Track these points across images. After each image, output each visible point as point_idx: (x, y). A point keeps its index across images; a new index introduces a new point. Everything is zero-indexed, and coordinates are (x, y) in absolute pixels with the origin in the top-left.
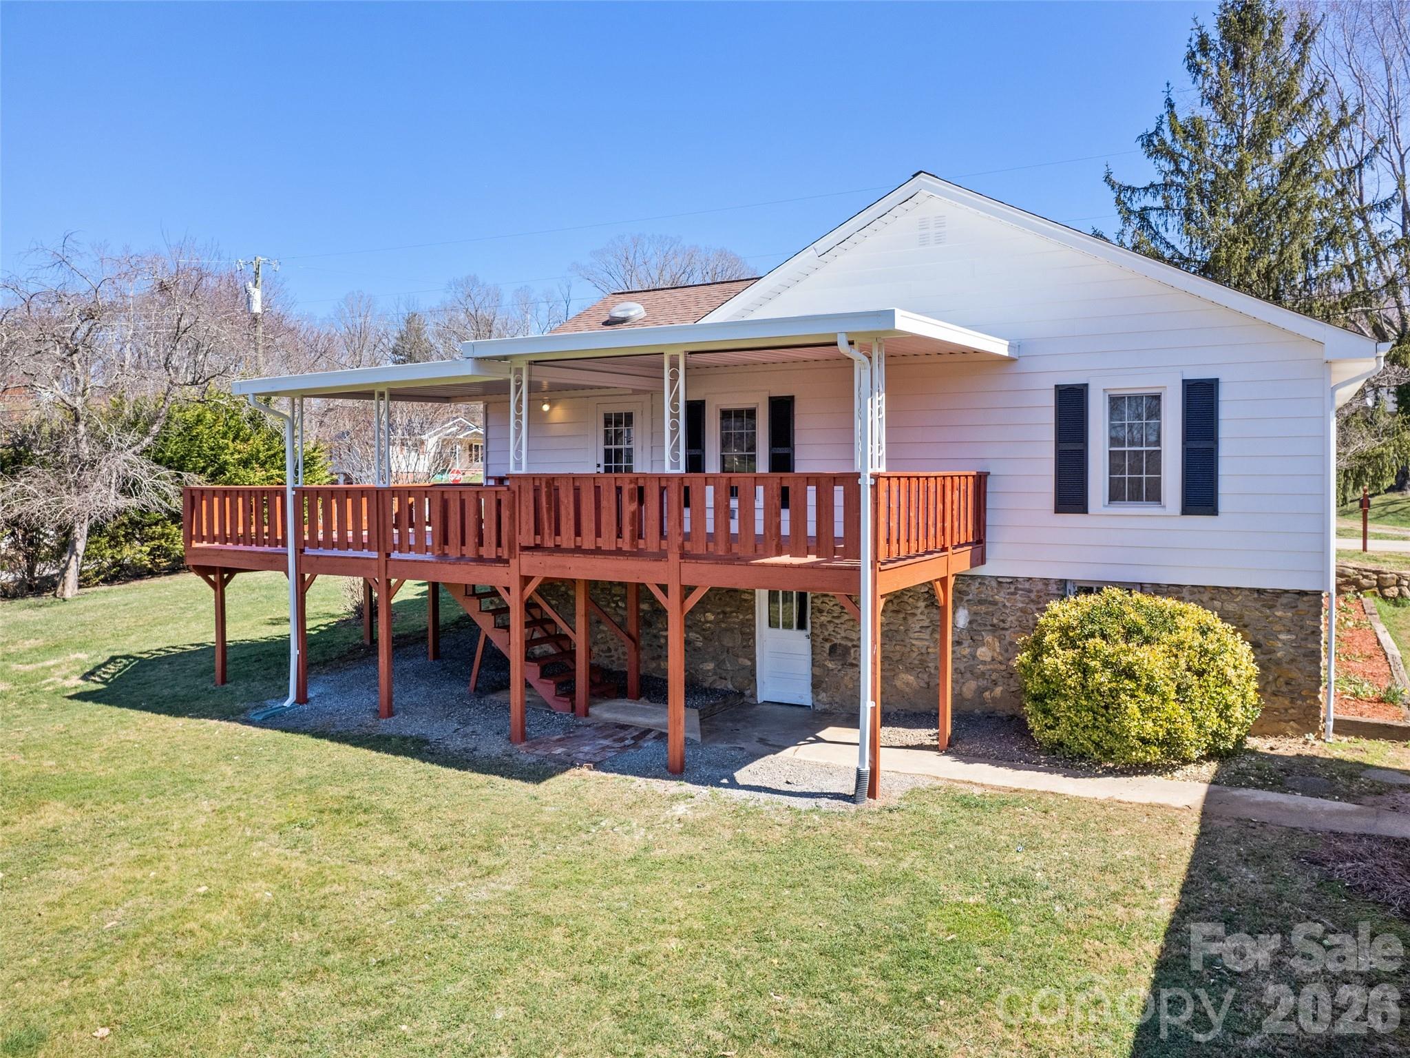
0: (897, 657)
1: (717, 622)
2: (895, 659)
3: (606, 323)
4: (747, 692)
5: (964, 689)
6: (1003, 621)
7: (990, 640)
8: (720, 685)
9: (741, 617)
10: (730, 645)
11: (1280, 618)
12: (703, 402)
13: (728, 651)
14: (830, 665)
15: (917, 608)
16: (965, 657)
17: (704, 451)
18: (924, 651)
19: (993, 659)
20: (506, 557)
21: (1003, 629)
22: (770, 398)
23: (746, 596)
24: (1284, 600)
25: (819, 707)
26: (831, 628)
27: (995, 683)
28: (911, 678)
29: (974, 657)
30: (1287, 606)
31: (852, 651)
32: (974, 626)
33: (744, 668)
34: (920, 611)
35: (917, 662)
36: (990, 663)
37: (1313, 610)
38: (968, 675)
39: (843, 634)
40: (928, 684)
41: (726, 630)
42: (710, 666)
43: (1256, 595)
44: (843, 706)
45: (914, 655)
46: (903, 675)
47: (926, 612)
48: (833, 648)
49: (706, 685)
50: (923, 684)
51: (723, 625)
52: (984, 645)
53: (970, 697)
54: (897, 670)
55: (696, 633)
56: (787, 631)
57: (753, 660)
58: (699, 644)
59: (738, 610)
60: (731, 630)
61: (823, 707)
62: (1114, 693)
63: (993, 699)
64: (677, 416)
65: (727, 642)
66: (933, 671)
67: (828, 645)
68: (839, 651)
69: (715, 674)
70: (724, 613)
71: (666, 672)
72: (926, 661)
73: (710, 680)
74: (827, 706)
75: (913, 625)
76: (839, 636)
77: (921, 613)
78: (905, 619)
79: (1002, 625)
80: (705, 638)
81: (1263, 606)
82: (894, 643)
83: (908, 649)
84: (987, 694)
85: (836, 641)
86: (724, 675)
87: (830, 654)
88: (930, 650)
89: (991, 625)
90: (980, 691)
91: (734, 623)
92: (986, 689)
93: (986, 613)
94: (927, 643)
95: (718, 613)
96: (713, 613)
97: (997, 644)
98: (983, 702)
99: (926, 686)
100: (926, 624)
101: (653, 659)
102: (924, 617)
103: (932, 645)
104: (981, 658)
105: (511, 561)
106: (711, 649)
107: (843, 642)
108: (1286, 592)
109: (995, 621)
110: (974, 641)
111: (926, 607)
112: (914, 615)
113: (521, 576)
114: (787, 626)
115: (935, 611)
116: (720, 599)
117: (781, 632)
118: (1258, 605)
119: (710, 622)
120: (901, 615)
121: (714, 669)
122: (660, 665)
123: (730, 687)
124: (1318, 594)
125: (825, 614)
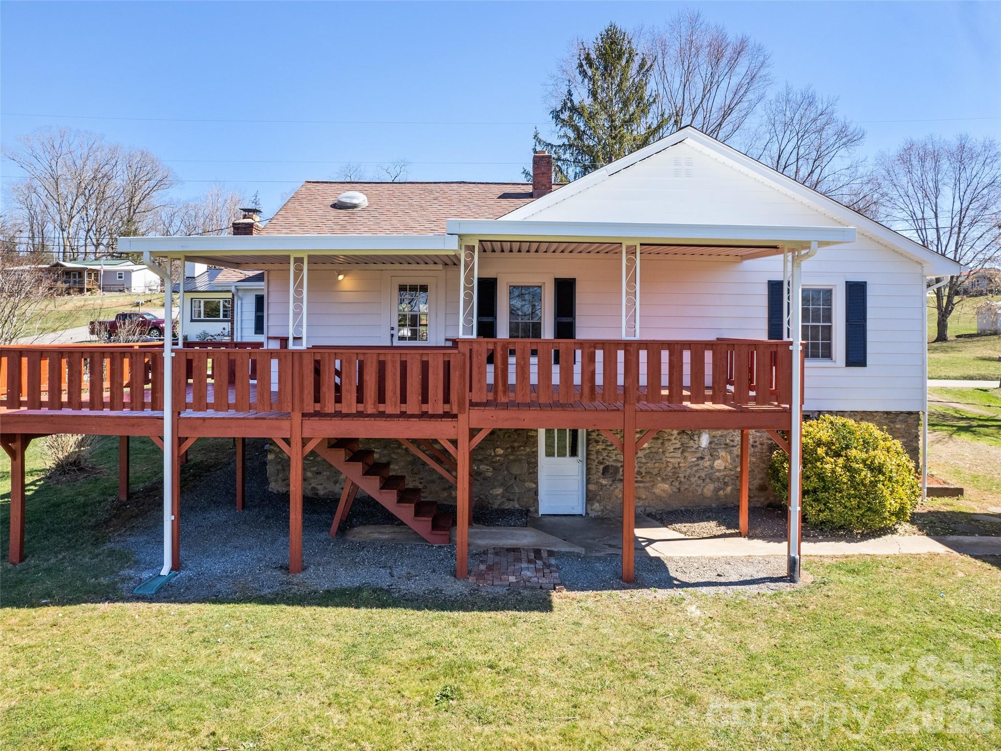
0: (656, 471)
1: (505, 456)
2: (654, 473)
3: (334, 206)
4: (532, 509)
5: (705, 491)
6: (733, 441)
7: (724, 455)
8: (508, 506)
9: (528, 450)
10: (519, 472)
11: (898, 429)
12: (495, 280)
13: (515, 478)
14: (604, 482)
15: (672, 435)
16: (706, 468)
17: (496, 318)
18: (677, 466)
19: (725, 468)
20: (455, 411)
21: (733, 446)
22: (555, 279)
23: (533, 434)
24: (900, 418)
25: (593, 514)
26: (605, 454)
27: (726, 484)
28: (666, 486)
29: (712, 467)
30: (902, 421)
31: (621, 470)
32: (713, 446)
33: (529, 490)
34: (674, 437)
35: (670, 474)
36: (723, 471)
37: (916, 423)
38: (708, 480)
39: (614, 458)
40: (679, 489)
41: (515, 461)
42: (499, 491)
43: (886, 416)
44: (613, 512)
45: (669, 469)
46: (660, 485)
47: (679, 437)
48: (606, 470)
49: (495, 506)
50: (675, 490)
51: (511, 457)
52: (719, 458)
53: (709, 496)
54: (656, 481)
55: (487, 465)
56: (561, 459)
57: (536, 483)
58: (489, 474)
59: (525, 444)
60: (520, 461)
61: (596, 514)
62: (874, 484)
63: (726, 495)
64: (472, 289)
65: (515, 470)
66: (682, 480)
67: (601, 467)
68: (611, 471)
69: (503, 497)
70: (512, 447)
71: (455, 499)
72: (678, 473)
73: (498, 502)
74: (600, 513)
75: (669, 448)
76: (611, 460)
77: (675, 439)
78: (663, 443)
79: (732, 443)
80: (494, 469)
81: (890, 422)
82: (654, 461)
83: (665, 465)
84: (721, 492)
85: (608, 463)
86: (512, 497)
87: (603, 474)
88: (681, 465)
89: (725, 444)
90: (717, 490)
91: (522, 455)
92: (720, 489)
93: (721, 436)
94: (679, 460)
95: (507, 448)
96: (502, 449)
97: (729, 457)
98: (718, 498)
99: (677, 491)
100: (678, 446)
101: (444, 489)
102: (677, 442)
103: (683, 461)
104: (717, 468)
105: (459, 416)
106: (500, 478)
107: (613, 464)
108: (902, 412)
109: (728, 441)
110: (712, 456)
111: (679, 434)
112: (669, 440)
113: (470, 429)
114: (562, 454)
115: (685, 436)
116: (509, 437)
117: (556, 459)
118: (887, 421)
119: (500, 456)
120: (660, 441)
121: (503, 493)
122: (451, 494)
123: (517, 506)
124: (918, 413)
125: (601, 443)
